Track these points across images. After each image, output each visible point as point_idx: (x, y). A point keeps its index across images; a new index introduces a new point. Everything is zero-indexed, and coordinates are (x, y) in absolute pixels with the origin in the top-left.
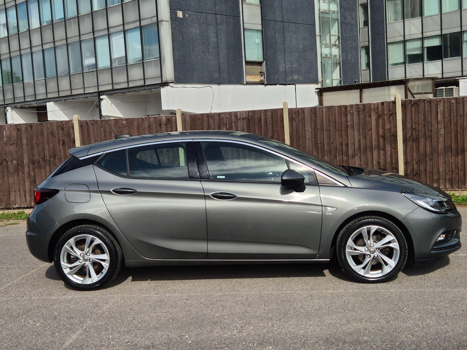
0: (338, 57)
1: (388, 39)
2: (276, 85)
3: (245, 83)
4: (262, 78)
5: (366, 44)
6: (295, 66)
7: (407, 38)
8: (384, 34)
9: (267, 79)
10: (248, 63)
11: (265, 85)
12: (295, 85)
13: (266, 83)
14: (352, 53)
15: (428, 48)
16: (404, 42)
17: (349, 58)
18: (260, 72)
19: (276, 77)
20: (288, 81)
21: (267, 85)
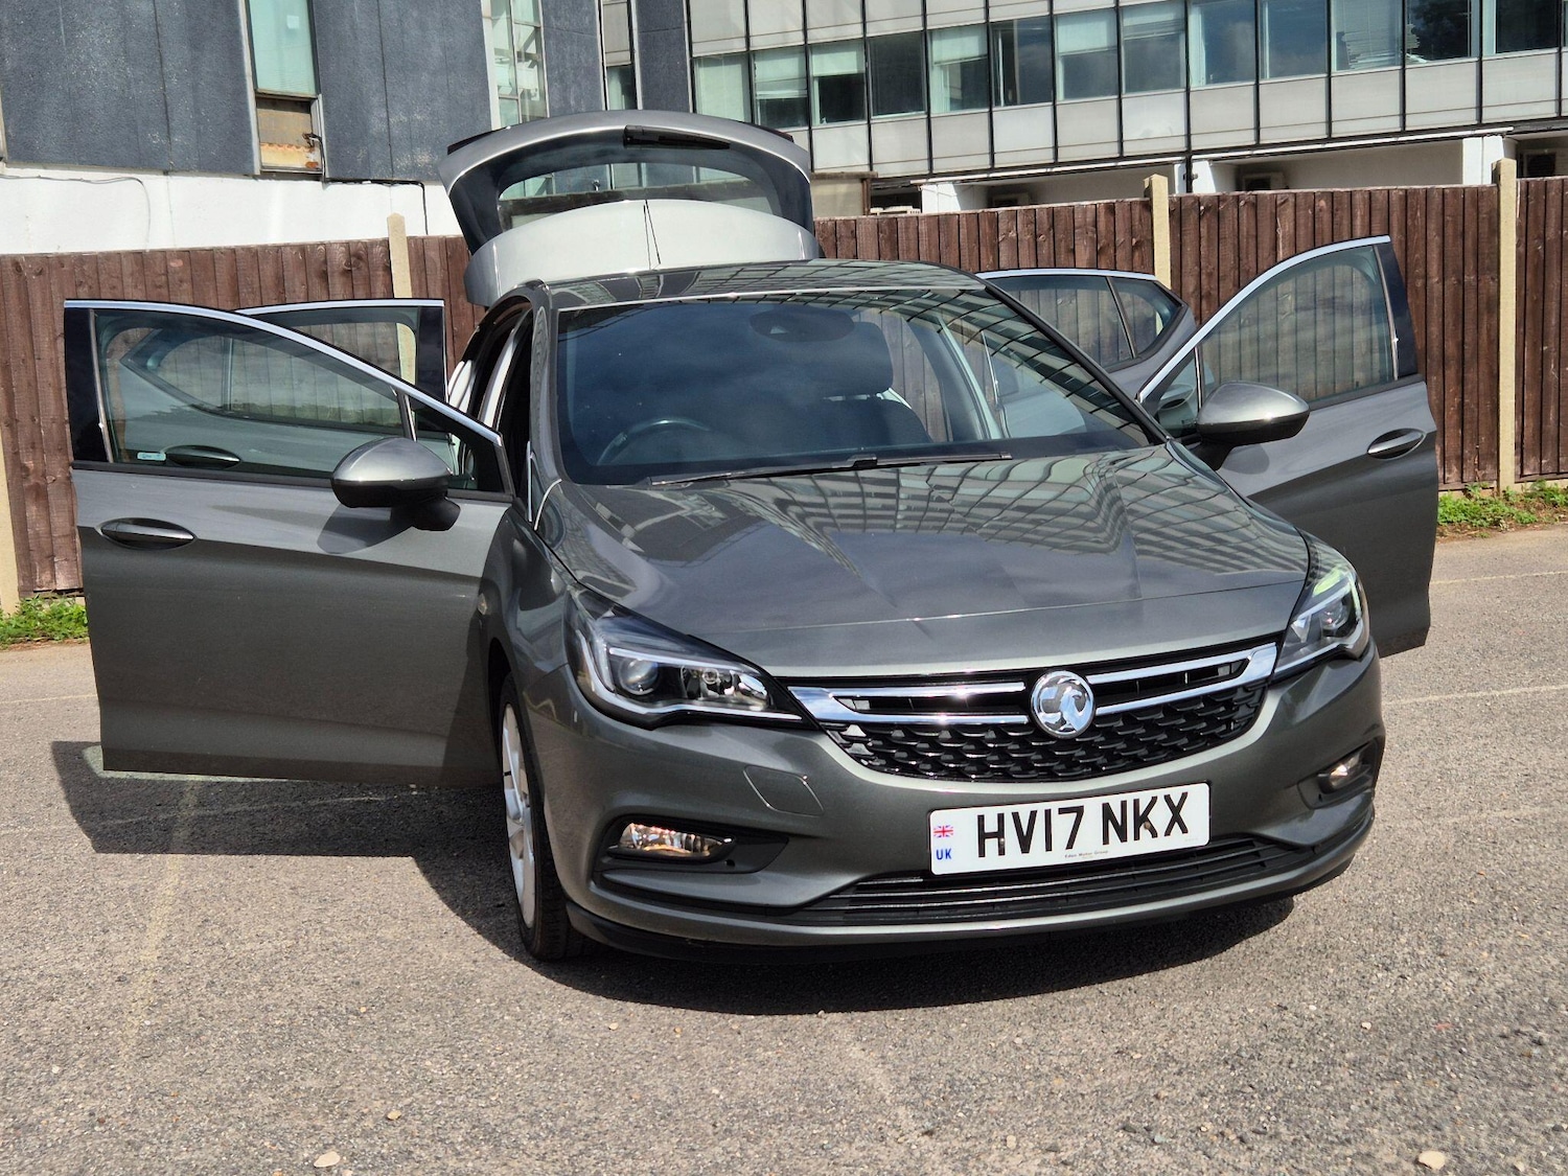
0: (537, 98)
1: (694, 46)
2: (360, 181)
3: (257, 172)
4: (315, 157)
5: (624, 58)
6: (419, 117)
7: (756, 44)
8: (681, 28)
9: (331, 160)
10: (267, 101)
11: (327, 181)
12: (423, 186)
13: (327, 176)
14: (580, 85)
15: (823, 80)
16: (747, 59)
17: (572, 103)
18: (307, 136)
19: (361, 155)
20: (400, 171)
21: (334, 180)
